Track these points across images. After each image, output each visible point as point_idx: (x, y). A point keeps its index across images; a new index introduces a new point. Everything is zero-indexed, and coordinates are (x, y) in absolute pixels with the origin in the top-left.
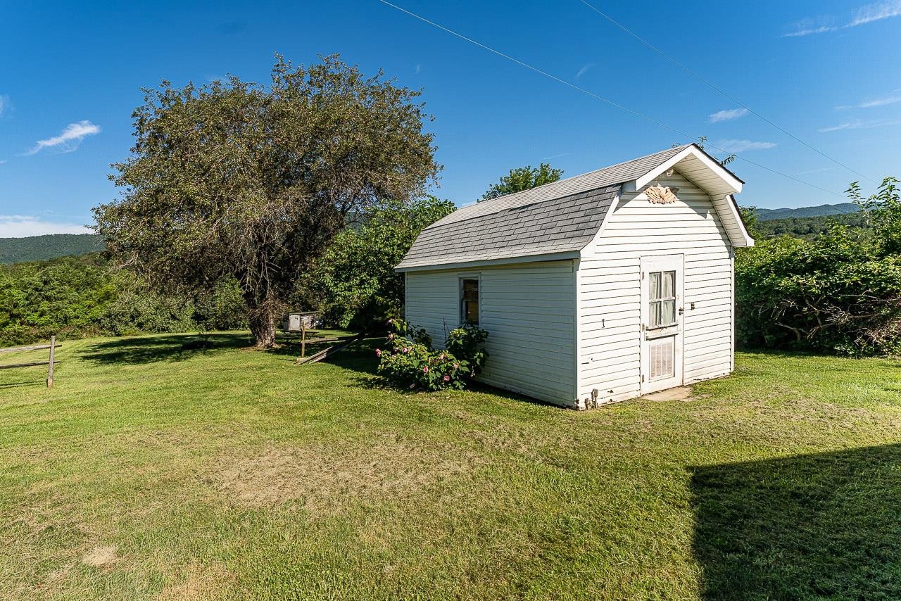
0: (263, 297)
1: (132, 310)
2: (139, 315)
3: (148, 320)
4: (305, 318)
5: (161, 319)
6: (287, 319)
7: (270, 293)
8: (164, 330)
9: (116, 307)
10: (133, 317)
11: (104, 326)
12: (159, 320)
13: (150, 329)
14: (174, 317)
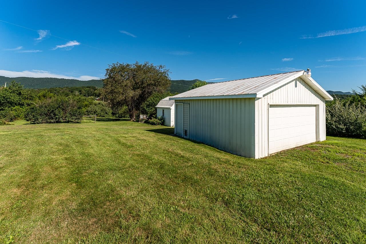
0: (132, 110)
1: (94, 110)
2: (96, 112)
3: (99, 114)
4: (144, 116)
5: (103, 114)
6: (139, 116)
7: (134, 109)
8: (103, 117)
9: (89, 109)
10: (94, 112)
11: (85, 114)
12: (102, 113)
13: (100, 116)
14: (106, 113)
